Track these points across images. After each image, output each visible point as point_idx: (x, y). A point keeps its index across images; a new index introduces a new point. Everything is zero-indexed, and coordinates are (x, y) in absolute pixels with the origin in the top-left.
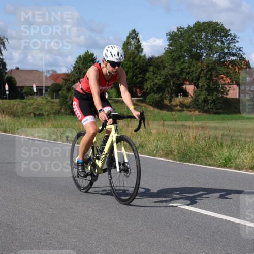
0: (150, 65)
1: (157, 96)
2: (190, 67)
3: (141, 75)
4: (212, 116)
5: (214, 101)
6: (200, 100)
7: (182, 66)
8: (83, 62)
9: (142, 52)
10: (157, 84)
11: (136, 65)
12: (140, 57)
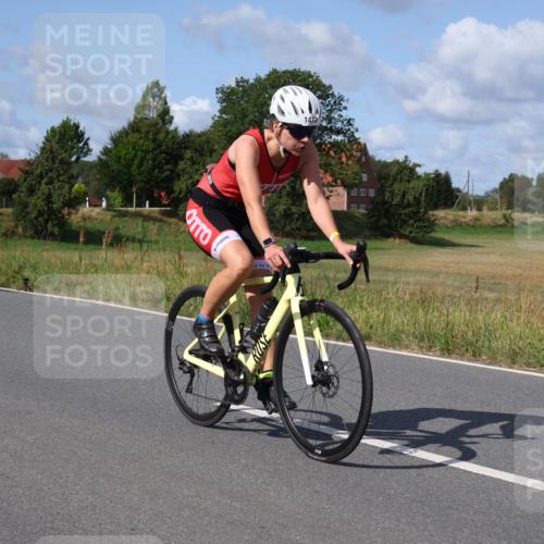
0: (186, 148)
3: (169, 166)
6: (277, 214)
8: (59, 139)
9: (171, 122)
11: (160, 146)
12: (168, 132)
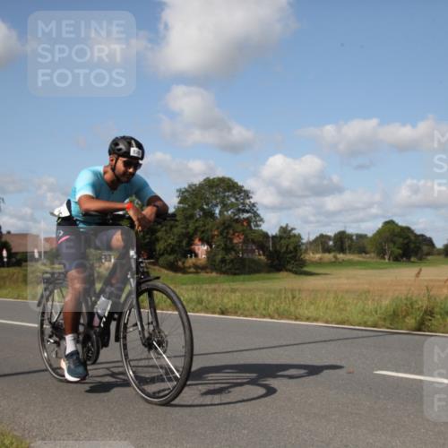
1: (171, 258)
2: (204, 225)
3: (148, 236)
4: (231, 277)
5: (232, 261)
6: (217, 261)
7: (197, 225)
10: (170, 244)
